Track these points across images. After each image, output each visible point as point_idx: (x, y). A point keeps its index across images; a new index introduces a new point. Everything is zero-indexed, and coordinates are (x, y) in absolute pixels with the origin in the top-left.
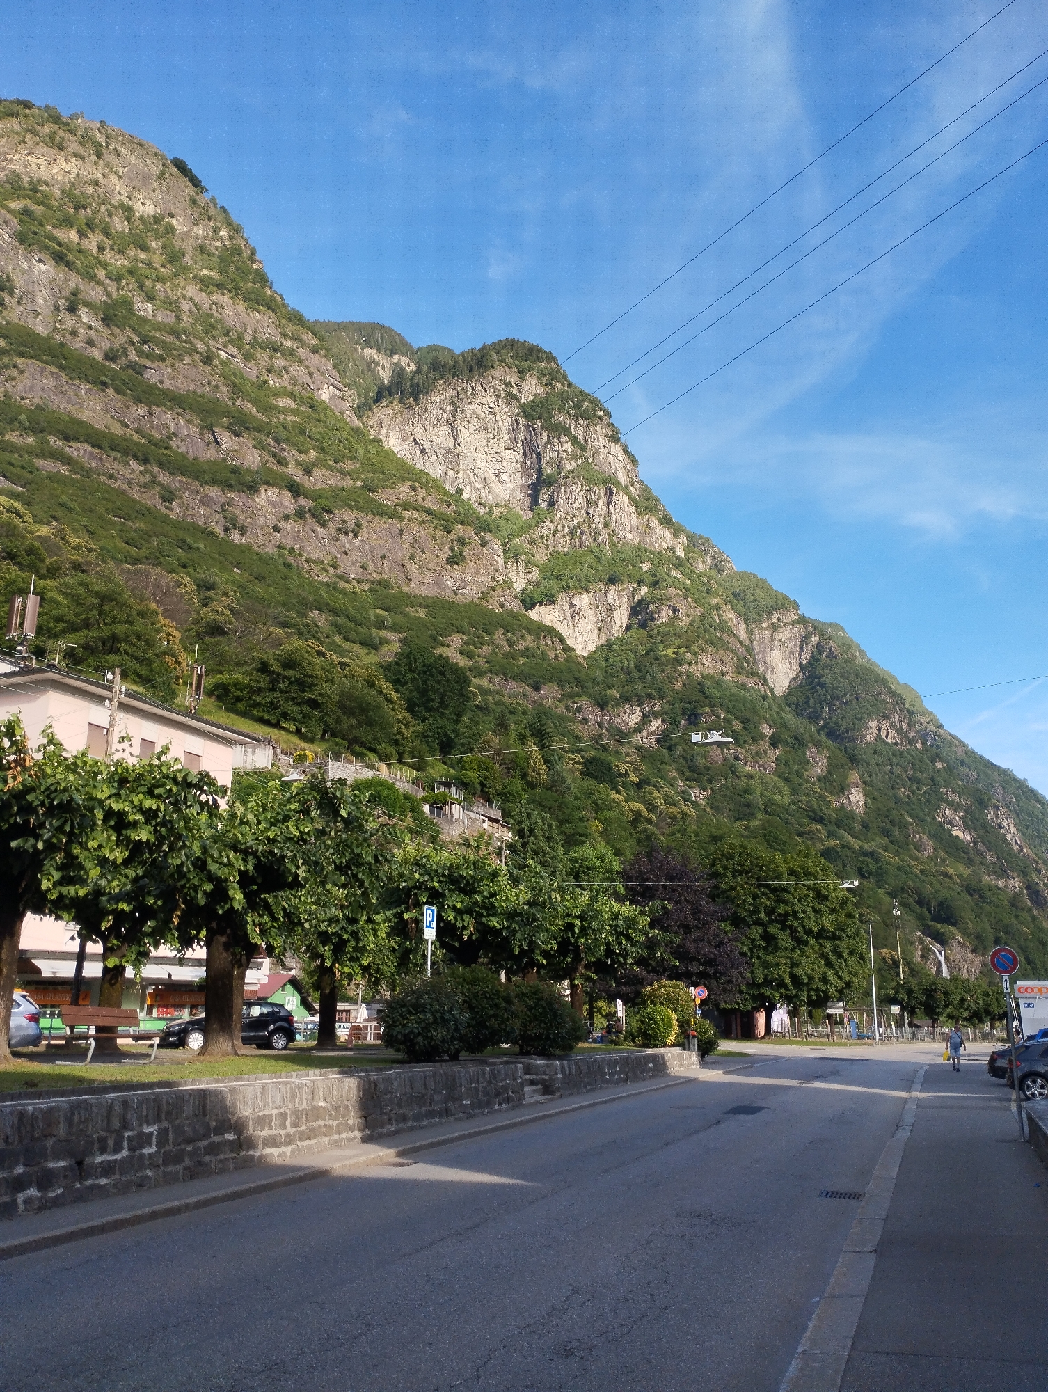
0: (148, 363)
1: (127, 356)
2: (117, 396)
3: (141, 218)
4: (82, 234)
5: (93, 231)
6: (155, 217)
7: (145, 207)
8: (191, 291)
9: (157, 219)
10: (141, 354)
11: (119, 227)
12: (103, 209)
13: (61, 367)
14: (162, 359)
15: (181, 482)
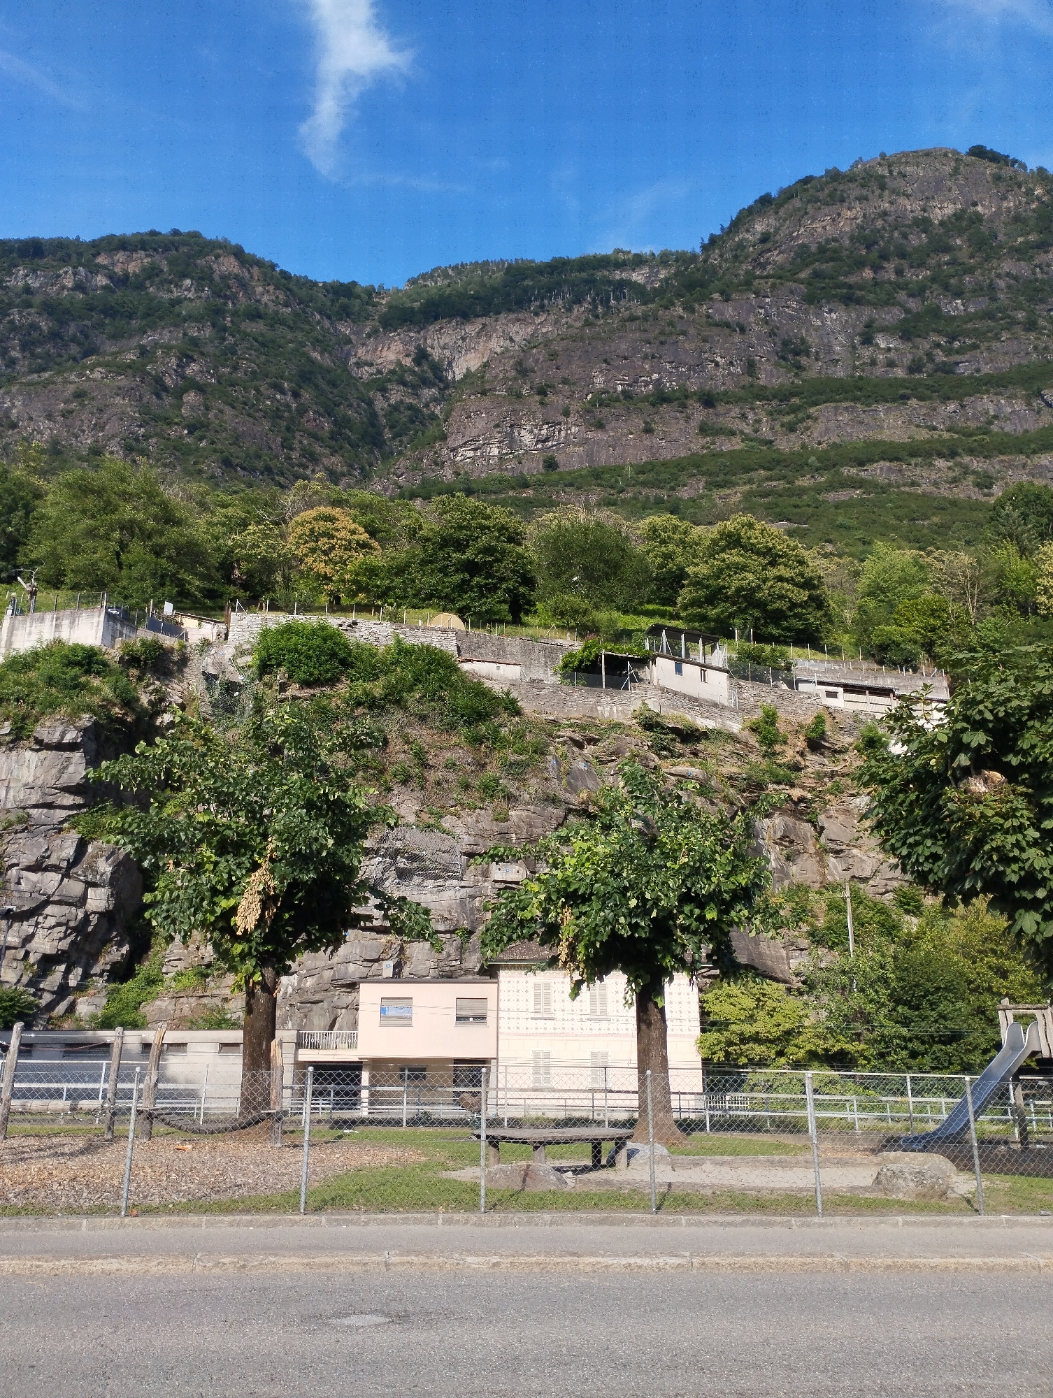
0: (958, 358)
1: (933, 361)
2: (922, 403)
3: (942, 223)
4: (876, 268)
5: (888, 261)
6: (955, 215)
7: (943, 210)
8: (1007, 266)
9: (958, 216)
10: (949, 352)
11: (915, 243)
12: (896, 234)
13: (856, 399)
14: (975, 347)
15: (1002, 461)
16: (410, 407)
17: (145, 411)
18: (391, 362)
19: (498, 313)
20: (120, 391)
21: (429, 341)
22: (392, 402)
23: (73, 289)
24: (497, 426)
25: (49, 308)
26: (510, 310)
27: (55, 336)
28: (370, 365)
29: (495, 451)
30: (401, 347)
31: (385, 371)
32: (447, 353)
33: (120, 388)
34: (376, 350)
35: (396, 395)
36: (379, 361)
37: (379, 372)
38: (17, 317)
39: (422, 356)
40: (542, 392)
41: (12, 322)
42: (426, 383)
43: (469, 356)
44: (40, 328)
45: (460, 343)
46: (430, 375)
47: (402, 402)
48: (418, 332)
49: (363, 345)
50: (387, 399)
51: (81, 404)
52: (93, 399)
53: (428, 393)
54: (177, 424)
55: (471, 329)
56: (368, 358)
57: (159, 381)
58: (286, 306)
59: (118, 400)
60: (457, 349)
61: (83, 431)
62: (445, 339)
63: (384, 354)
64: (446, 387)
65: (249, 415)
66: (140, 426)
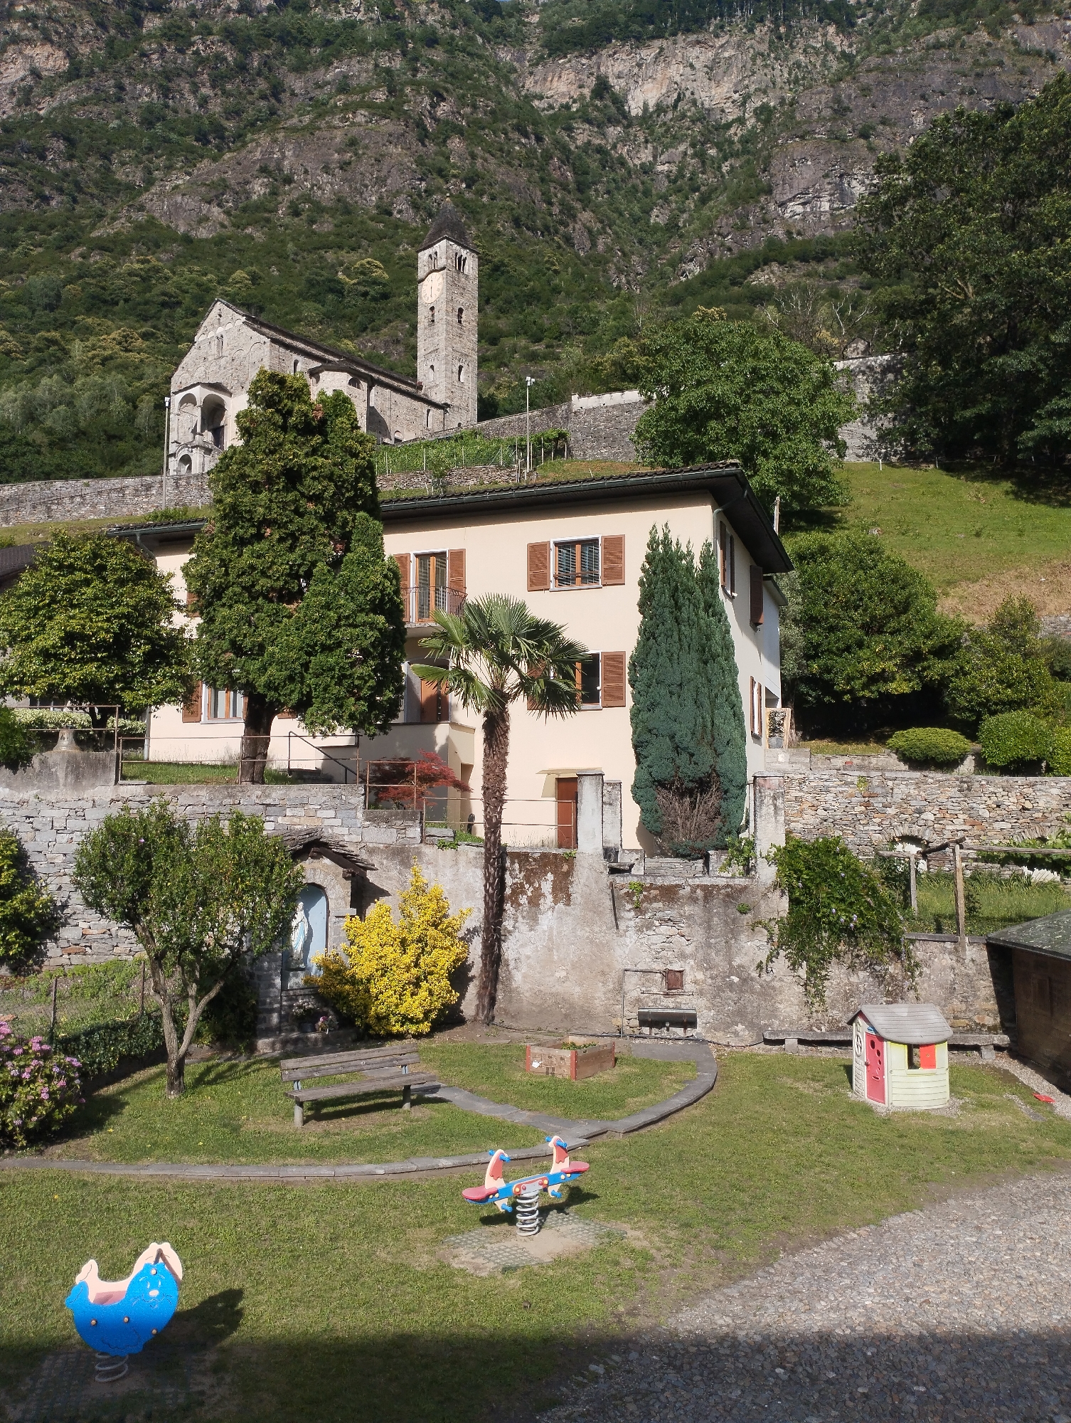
16: (600, 150)
17: (420, 162)
18: (563, 95)
19: (674, 34)
20: (392, 139)
21: (602, 69)
22: (579, 143)
23: (239, 12)
24: (826, 176)
25: (229, 35)
26: (688, 31)
27: (242, 68)
28: (541, 98)
29: (826, 206)
30: (572, 76)
31: (557, 106)
32: (622, 82)
33: (390, 135)
34: (545, 79)
35: (583, 134)
36: (550, 93)
37: (551, 107)
38: (201, 47)
39: (602, 88)
40: (864, 135)
41: (197, 53)
42: (612, 121)
43: (645, 87)
44: (226, 59)
45: (636, 70)
46: (613, 110)
47: (589, 142)
48: (589, 58)
49: (531, 73)
50: (573, 139)
51: (356, 154)
52: (366, 147)
53: (614, 131)
54: (454, 176)
55: (648, 54)
56: (538, 90)
57: (420, 125)
58: (455, 28)
59: (392, 149)
60: (635, 78)
61: (366, 186)
62: (619, 67)
63: (555, 84)
64: (629, 126)
65: (509, 163)
66: (421, 180)
